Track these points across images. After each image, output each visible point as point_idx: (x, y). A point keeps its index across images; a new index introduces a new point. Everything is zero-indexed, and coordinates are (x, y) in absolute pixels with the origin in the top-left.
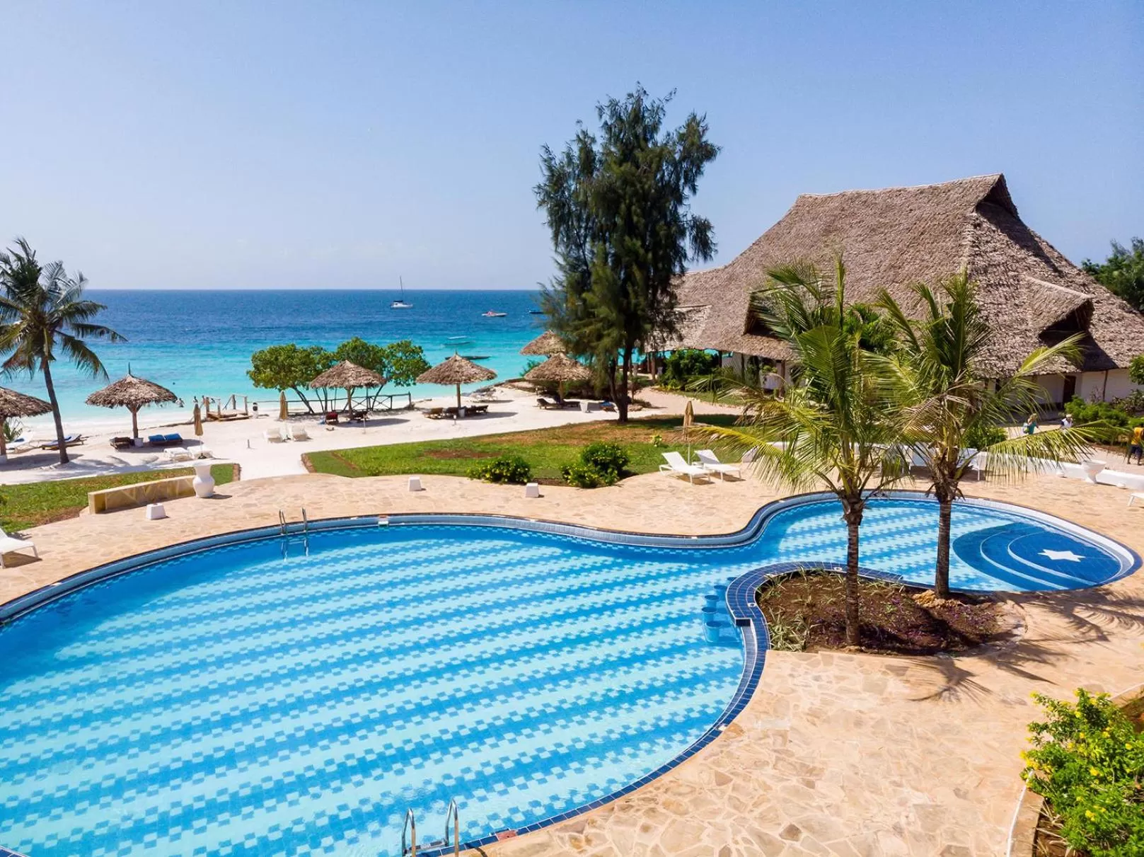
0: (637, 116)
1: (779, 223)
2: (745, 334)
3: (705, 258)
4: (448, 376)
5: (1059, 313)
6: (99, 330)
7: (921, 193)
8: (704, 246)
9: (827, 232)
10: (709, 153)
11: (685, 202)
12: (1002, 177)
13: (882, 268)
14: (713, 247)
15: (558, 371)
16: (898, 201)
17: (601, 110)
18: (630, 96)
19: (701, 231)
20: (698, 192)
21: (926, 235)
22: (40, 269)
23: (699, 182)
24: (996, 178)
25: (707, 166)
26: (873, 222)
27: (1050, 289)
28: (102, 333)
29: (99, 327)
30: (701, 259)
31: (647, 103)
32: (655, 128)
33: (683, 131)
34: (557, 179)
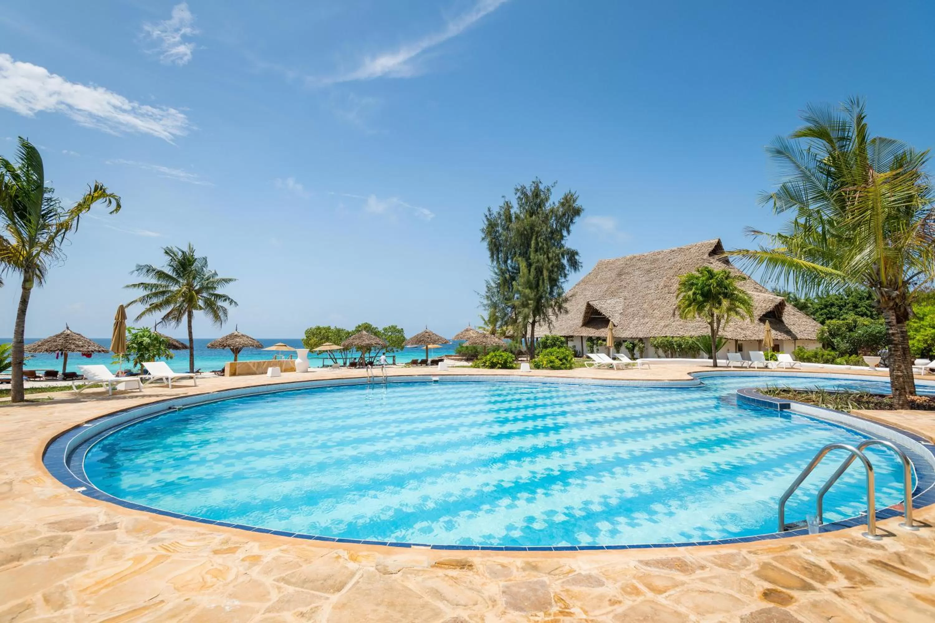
0: (536, 194)
1: (589, 274)
2: (582, 326)
3: (575, 270)
4: (423, 340)
5: (768, 307)
6: (224, 299)
7: (673, 251)
8: (574, 264)
9: (620, 275)
10: (577, 212)
11: (565, 238)
12: (719, 240)
13: (660, 287)
14: (580, 264)
15: (484, 340)
16: (660, 257)
17: (517, 190)
18: (533, 182)
19: (572, 256)
20: (571, 234)
21: (682, 270)
22: (196, 259)
23: (572, 228)
24: (717, 241)
25: (576, 219)
26: (647, 267)
27: (758, 296)
28: (226, 300)
29: (224, 296)
30: (573, 271)
31: (541, 187)
32: (547, 199)
33: (562, 201)
34: (492, 226)
